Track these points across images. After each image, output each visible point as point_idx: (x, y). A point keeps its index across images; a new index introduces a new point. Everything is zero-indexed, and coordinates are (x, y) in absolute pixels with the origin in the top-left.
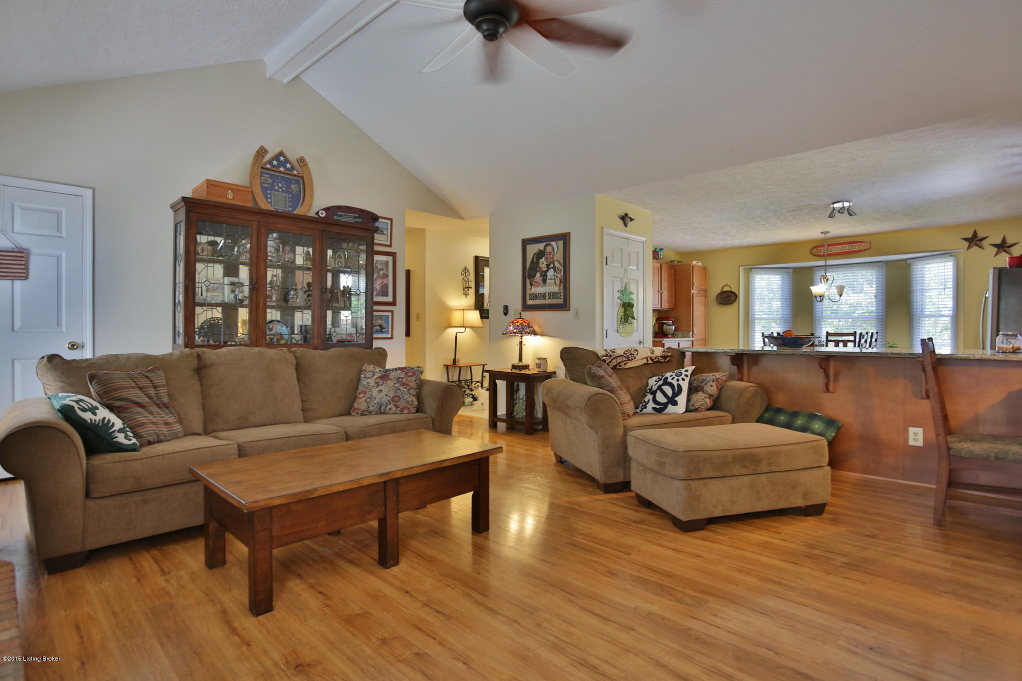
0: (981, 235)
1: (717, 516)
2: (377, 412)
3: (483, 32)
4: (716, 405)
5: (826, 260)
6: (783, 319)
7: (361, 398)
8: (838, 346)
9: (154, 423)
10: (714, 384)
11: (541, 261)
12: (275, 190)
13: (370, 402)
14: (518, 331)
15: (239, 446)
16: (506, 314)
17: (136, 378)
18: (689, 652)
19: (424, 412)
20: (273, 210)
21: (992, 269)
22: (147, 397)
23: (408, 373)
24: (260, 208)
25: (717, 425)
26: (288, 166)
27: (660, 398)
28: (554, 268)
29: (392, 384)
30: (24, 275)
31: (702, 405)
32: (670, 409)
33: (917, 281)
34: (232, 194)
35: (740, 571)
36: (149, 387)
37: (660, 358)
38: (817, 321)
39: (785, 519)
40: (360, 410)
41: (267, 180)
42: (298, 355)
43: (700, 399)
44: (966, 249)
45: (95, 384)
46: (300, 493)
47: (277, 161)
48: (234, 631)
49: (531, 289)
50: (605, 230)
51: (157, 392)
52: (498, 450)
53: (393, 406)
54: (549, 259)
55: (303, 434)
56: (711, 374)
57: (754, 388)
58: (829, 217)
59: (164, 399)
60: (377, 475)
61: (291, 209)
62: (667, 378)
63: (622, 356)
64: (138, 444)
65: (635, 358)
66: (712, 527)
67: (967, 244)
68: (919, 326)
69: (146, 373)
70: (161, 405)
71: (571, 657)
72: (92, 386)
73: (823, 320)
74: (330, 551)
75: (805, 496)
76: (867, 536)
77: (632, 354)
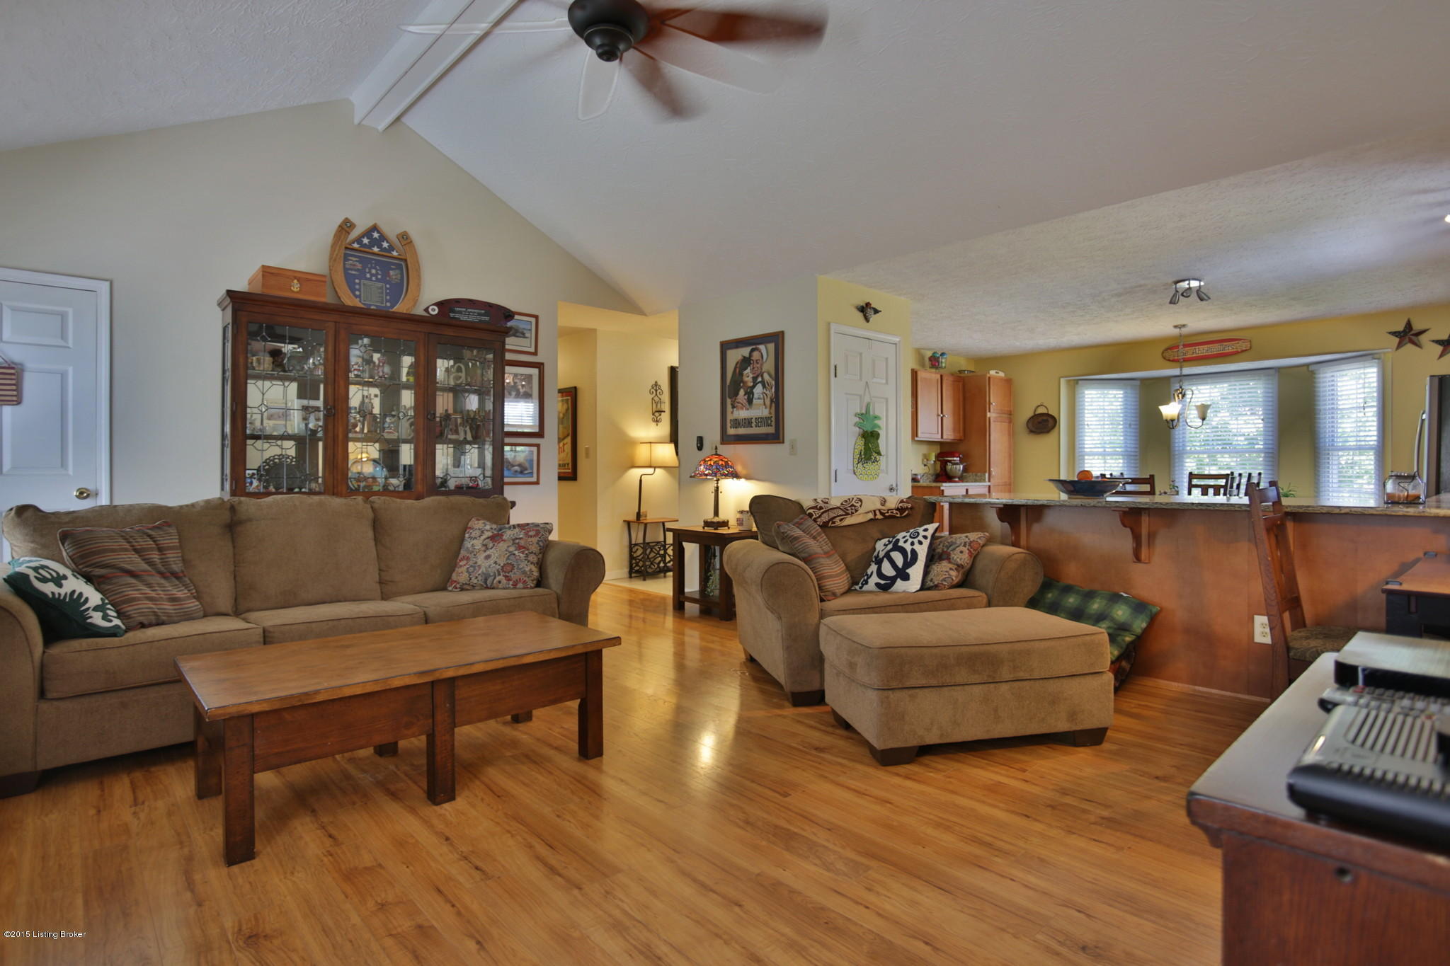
0: (1417, 326)
1: (932, 743)
2: (481, 585)
3: (596, 48)
4: (967, 580)
5: (1181, 368)
6: (1126, 453)
7: (461, 566)
8: (1207, 494)
9: (151, 599)
10: (965, 550)
11: (745, 372)
12: (366, 279)
13: (473, 572)
14: (711, 472)
15: (264, 631)
16: (700, 448)
17: (131, 537)
18: (805, 942)
19: (547, 587)
20: (363, 306)
21: (1428, 378)
22: (146, 563)
23: (530, 531)
24: (344, 305)
25: (963, 609)
26: (385, 245)
27: (888, 570)
28: (763, 383)
29: (505, 547)
30: (14, 398)
31: (944, 580)
32: (900, 585)
33: (1325, 396)
34: (299, 285)
35: (938, 825)
36: (152, 549)
37: (895, 511)
38: (1177, 457)
39: (1042, 750)
40: (458, 583)
41: (354, 265)
42: (376, 506)
43: (943, 570)
44: (1394, 349)
45: (68, 545)
46: (292, 697)
47: (368, 238)
48: (190, 885)
49: (732, 413)
50: (833, 327)
51: (163, 556)
52: (614, 641)
53: (504, 578)
54: (756, 369)
55: (361, 615)
56: (963, 535)
57: (1023, 555)
58: (1171, 303)
59: (174, 566)
60: (415, 674)
61: (388, 304)
62: (898, 540)
63: (838, 508)
64: (123, 627)
65: (856, 511)
66: (926, 759)
67: (1396, 340)
68: (1328, 463)
69: (148, 531)
70: (168, 574)
71: (632, 941)
72: (64, 547)
73: (1185, 456)
74: (371, 779)
75: (1072, 716)
76: (1157, 778)
77: (853, 505)
